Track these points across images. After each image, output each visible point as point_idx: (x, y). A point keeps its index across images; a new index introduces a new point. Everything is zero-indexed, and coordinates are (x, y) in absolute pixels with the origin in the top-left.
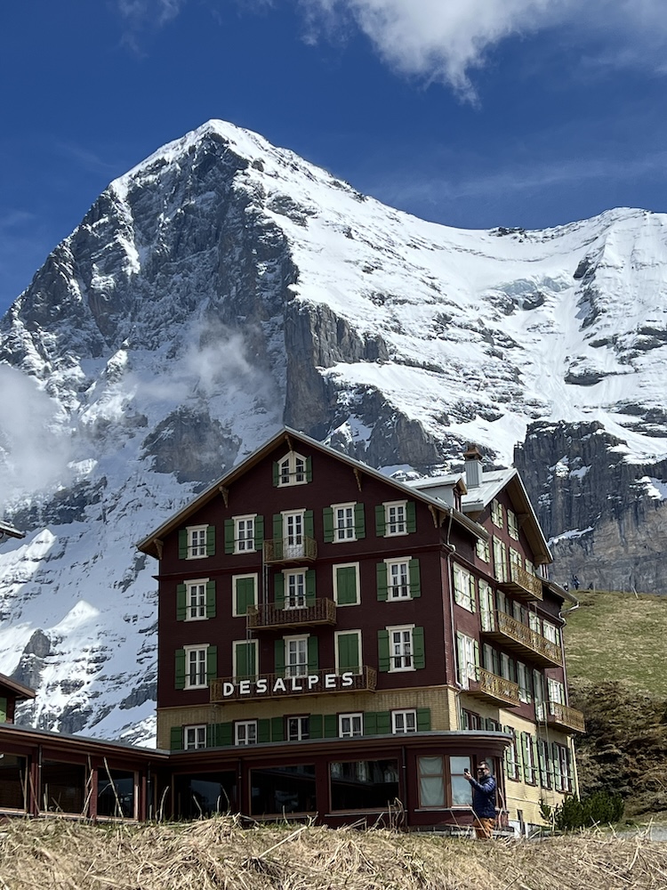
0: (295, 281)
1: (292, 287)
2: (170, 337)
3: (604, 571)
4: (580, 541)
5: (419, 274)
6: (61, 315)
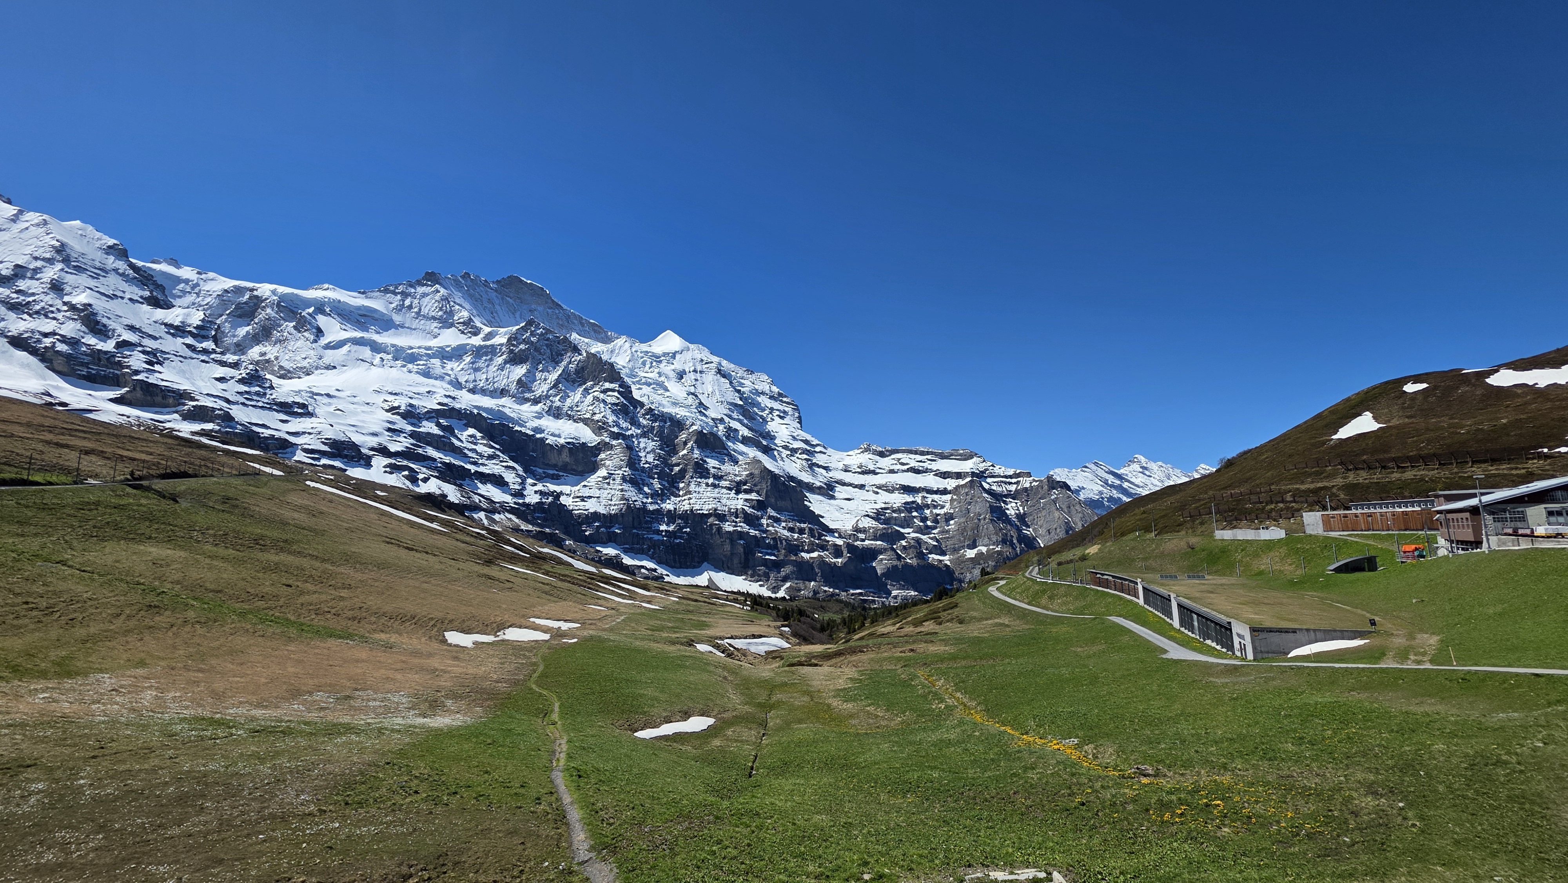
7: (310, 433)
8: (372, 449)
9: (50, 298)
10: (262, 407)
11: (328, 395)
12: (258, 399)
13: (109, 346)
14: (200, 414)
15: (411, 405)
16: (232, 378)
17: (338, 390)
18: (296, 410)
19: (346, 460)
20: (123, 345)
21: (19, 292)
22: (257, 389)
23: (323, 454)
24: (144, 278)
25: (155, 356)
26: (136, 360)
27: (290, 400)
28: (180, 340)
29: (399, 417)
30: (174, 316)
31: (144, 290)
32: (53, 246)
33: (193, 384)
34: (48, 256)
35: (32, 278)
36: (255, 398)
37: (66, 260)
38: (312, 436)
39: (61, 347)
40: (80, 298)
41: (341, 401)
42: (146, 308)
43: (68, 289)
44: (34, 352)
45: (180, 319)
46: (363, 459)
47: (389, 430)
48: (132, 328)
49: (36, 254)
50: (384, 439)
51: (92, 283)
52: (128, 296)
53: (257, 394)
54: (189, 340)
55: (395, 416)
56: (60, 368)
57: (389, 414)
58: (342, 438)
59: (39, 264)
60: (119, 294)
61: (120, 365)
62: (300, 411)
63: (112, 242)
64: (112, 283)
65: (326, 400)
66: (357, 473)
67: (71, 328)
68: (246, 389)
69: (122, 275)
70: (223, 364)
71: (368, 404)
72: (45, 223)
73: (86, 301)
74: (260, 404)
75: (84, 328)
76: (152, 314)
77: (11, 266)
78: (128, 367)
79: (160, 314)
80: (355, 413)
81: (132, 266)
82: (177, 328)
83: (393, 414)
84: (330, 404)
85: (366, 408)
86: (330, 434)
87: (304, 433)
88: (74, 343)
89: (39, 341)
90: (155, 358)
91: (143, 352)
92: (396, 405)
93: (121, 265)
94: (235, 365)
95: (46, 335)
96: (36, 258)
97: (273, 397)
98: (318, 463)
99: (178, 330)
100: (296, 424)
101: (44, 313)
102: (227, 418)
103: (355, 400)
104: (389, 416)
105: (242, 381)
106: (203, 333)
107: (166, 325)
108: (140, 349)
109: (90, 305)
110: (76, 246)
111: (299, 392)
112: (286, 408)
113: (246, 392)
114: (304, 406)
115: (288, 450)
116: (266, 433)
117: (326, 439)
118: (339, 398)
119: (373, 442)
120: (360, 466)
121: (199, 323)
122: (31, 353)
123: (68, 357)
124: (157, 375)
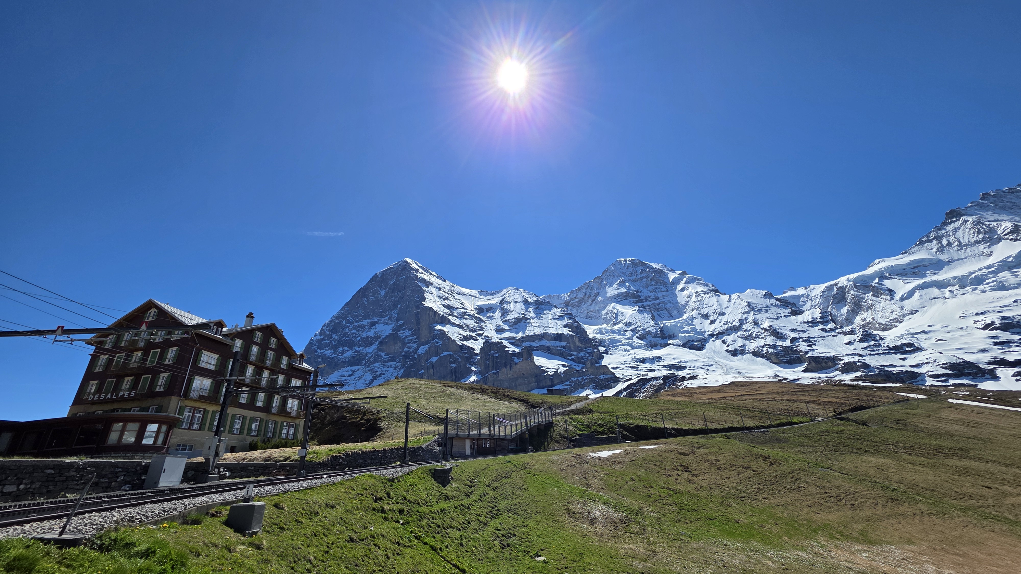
0: (425, 301)
1: (423, 303)
2: (389, 315)
3: (501, 382)
4: (495, 373)
5: (458, 301)
6: (359, 307)
7: (927, 363)
8: (990, 363)
9: (756, 329)
10: (883, 354)
11: (924, 332)
12: (877, 349)
13: (788, 343)
14: (848, 368)
15: (1004, 318)
16: (855, 340)
17: (929, 326)
18: (907, 349)
19: (971, 377)
20: (793, 340)
21: (745, 331)
22: (873, 342)
23: (948, 376)
24: (785, 303)
25: (810, 341)
26: (803, 347)
27: (899, 343)
28: (816, 328)
29: (998, 331)
30: (807, 316)
31: (787, 309)
32: (746, 305)
33: (836, 351)
34: (746, 310)
35: (746, 323)
36: (875, 349)
37: (753, 309)
38: (930, 365)
39: (771, 351)
40: (766, 325)
41: (937, 333)
42: (793, 317)
43: (760, 322)
44: (763, 357)
45: (810, 317)
46: (987, 373)
47: (996, 344)
48: (792, 330)
49: (743, 312)
50: (997, 352)
51: (767, 315)
52: (783, 315)
53: (875, 345)
54: (821, 327)
55: (994, 331)
56: (775, 361)
57: (987, 331)
58: (954, 360)
59: (745, 315)
60: (779, 315)
61: (797, 351)
62: (910, 349)
63: (764, 292)
64: (774, 311)
65: (925, 336)
66: (987, 385)
67: (770, 340)
68: (867, 344)
69: (776, 306)
70: (845, 333)
71: (961, 329)
72: (739, 296)
73: (769, 325)
74: (881, 352)
75: (775, 338)
76: (797, 319)
77: (737, 321)
78: (801, 351)
79: (800, 318)
80: (955, 339)
81: (777, 299)
82: (811, 322)
83: (991, 330)
84: (930, 338)
85: (962, 332)
86: (944, 360)
87: (923, 364)
88: (774, 347)
89: (762, 351)
90: (810, 342)
91: (804, 341)
92: (988, 321)
93: (773, 301)
94: (852, 332)
95: (763, 347)
96: (743, 313)
97: (886, 344)
98: (948, 384)
99: (813, 323)
100: (913, 359)
101: (757, 337)
102: (866, 366)
103: (949, 329)
104: (988, 332)
105: (861, 340)
106: (825, 319)
107: (806, 322)
108: (801, 340)
109: (771, 326)
110: (753, 301)
111: (902, 336)
112: (898, 349)
113: (869, 347)
114: (910, 345)
115: (919, 378)
116: (896, 370)
117: (943, 364)
118: (934, 331)
119: (987, 357)
120: (987, 379)
121: (820, 315)
122: (762, 357)
123: (775, 354)
124: (816, 351)
